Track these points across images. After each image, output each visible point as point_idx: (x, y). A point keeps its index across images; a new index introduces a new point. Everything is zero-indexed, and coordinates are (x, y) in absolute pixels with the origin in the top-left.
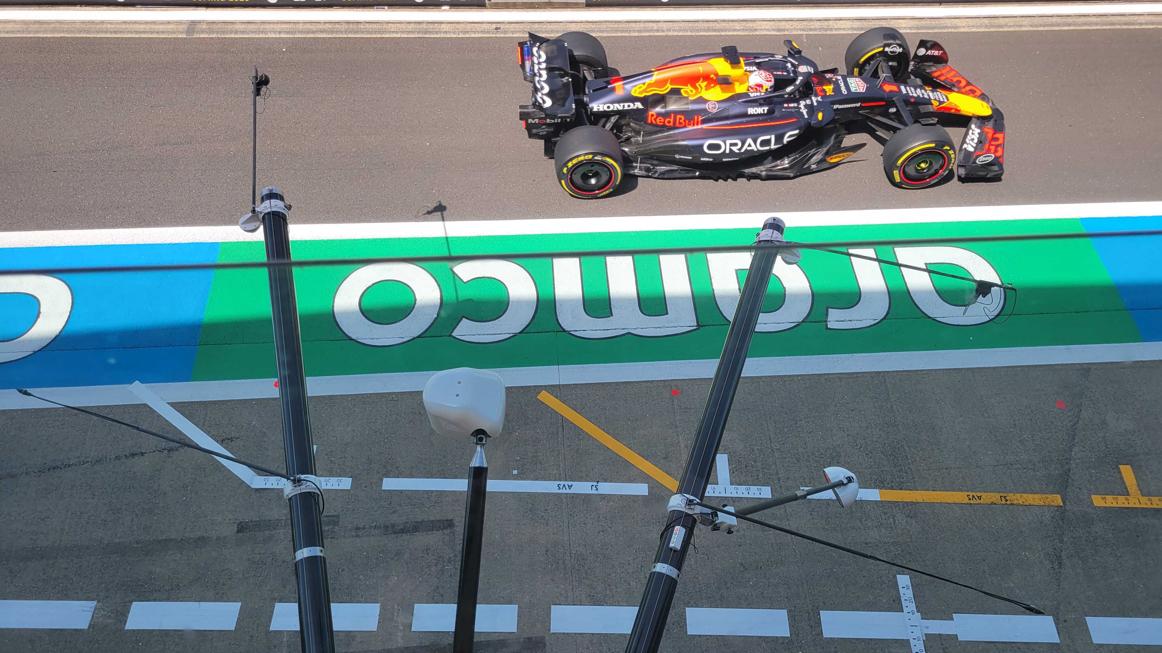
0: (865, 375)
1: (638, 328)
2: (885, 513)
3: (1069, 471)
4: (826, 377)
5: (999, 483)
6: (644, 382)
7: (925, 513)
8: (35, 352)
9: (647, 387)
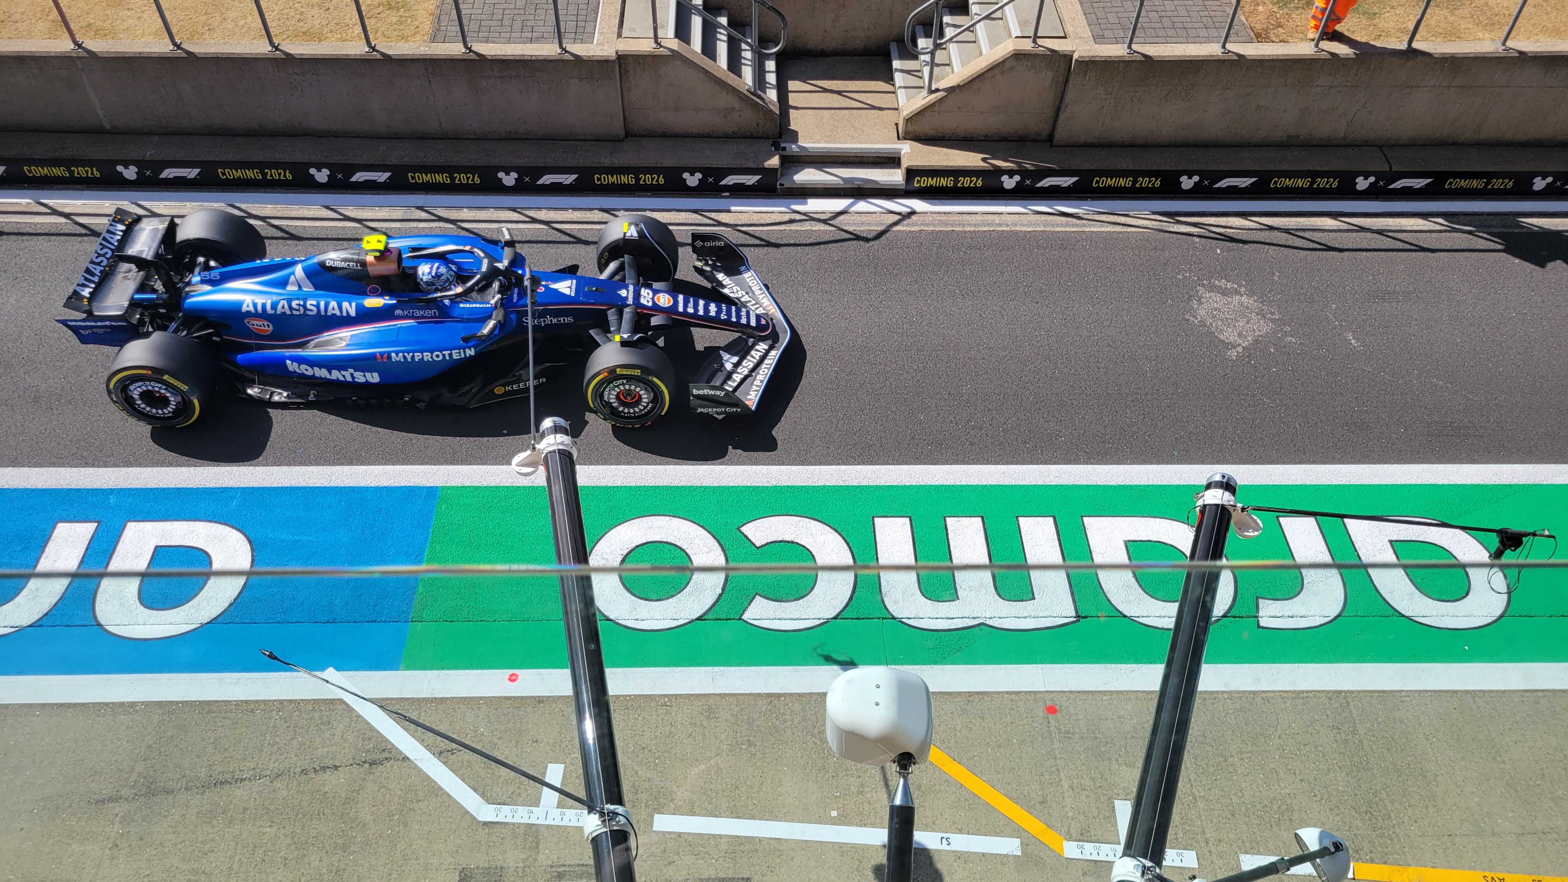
0: (1318, 694)
1: (994, 617)
4: (1264, 695)
6: (1007, 693)
8: (202, 625)
9: (1011, 700)
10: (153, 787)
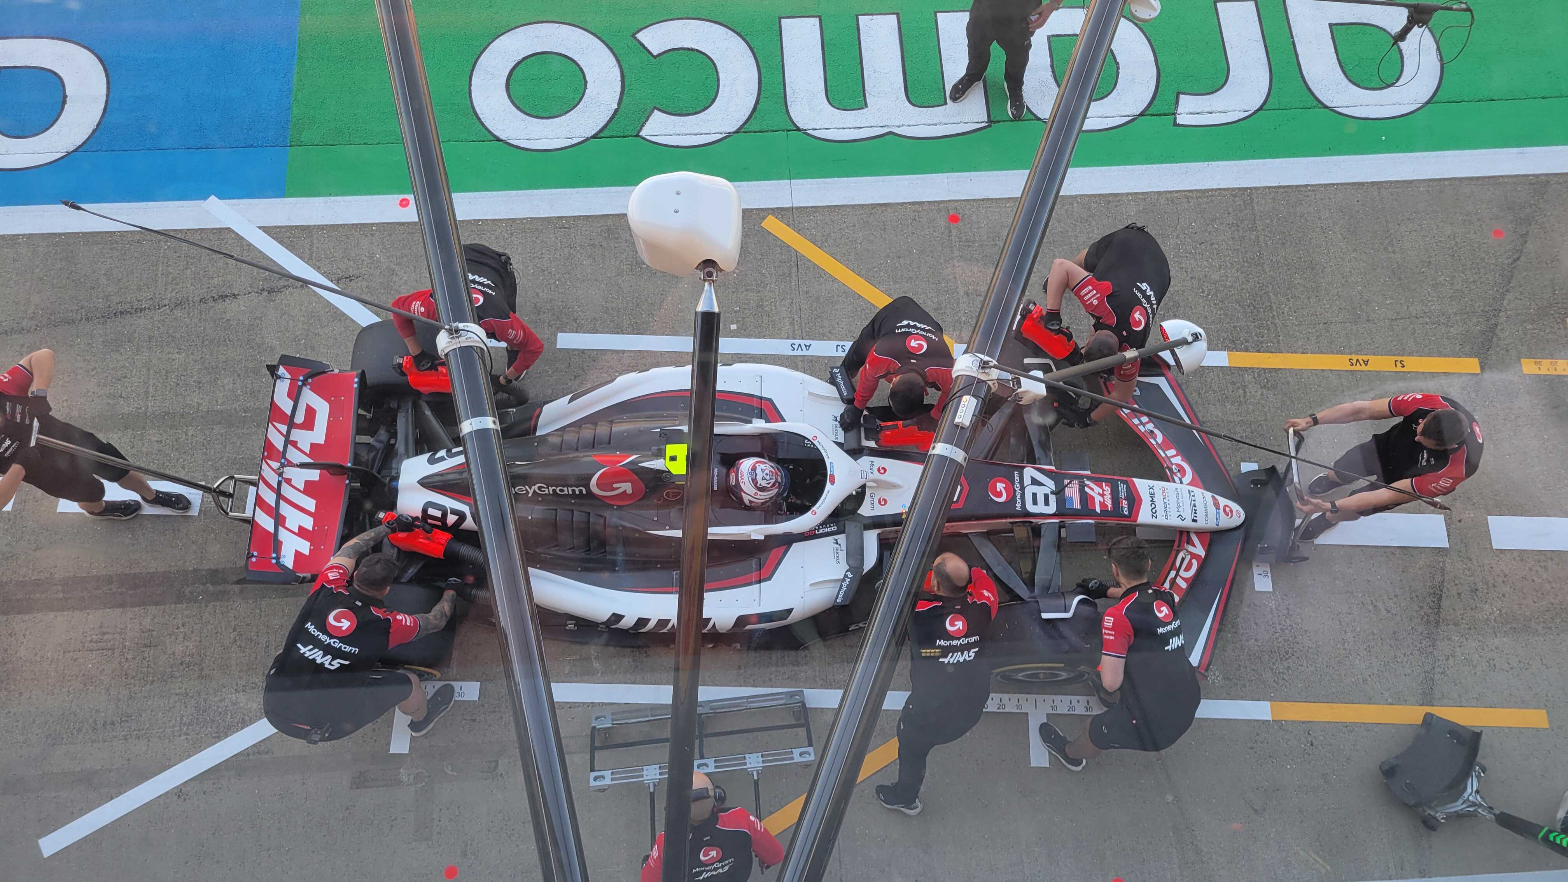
0: (1223, 192)
1: (903, 125)
2: (1233, 383)
3: (1496, 326)
4: (1168, 195)
5: (1395, 343)
6: (910, 203)
7: (1288, 383)
8: (69, 154)
9: (914, 211)
10: (53, 318)
